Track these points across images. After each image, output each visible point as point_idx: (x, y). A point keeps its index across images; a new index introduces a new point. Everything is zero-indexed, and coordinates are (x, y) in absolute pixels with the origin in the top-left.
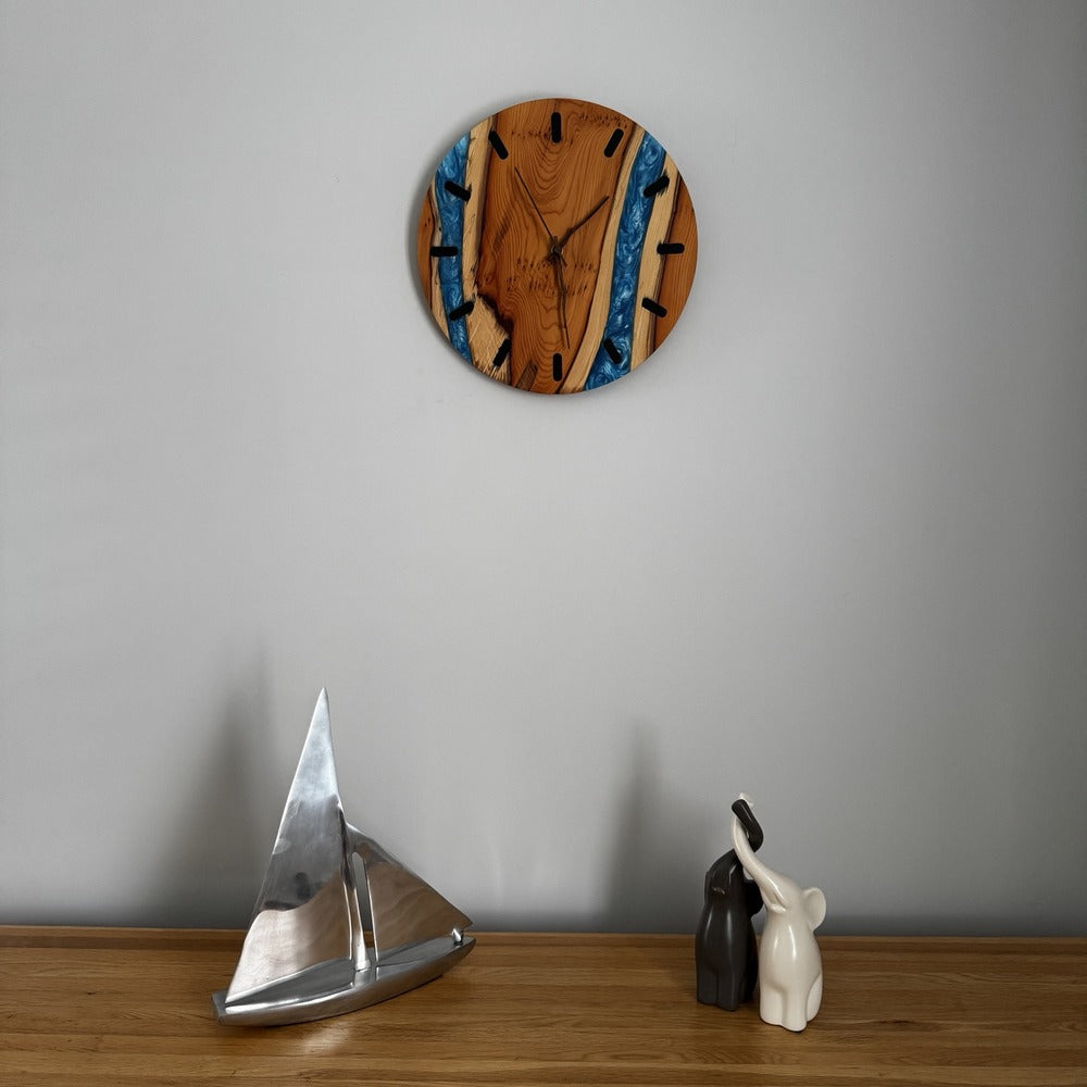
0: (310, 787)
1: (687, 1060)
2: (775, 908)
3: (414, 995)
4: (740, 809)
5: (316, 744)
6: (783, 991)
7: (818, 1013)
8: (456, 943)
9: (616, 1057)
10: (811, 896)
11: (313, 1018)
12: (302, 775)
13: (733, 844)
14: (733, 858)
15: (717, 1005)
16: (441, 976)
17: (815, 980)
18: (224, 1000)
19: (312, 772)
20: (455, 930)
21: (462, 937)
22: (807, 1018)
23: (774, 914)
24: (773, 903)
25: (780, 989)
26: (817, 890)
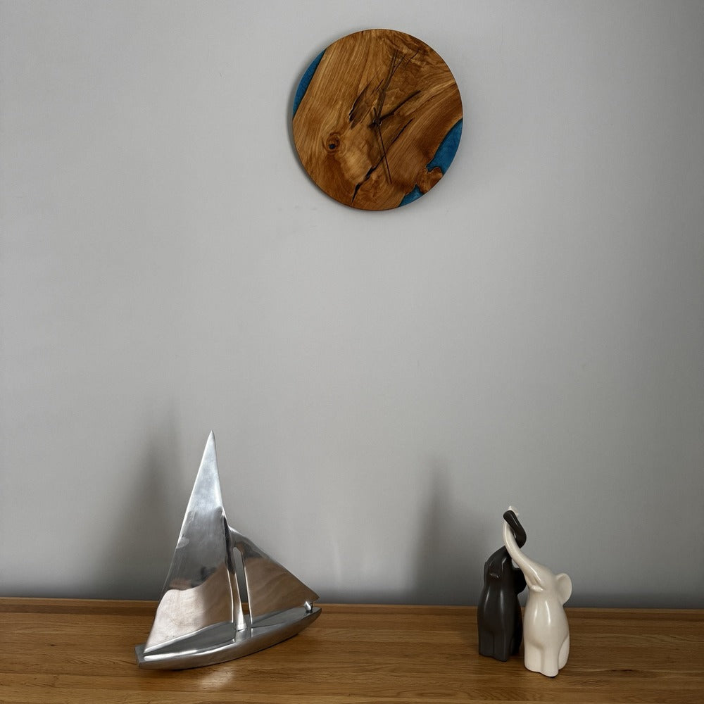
0: (203, 501)
1: (473, 698)
2: (535, 588)
3: (277, 648)
4: (510, 517)
5: (206, 471)
7: (565, 663)
8: (308, 611)
9: (421, 695)
10: (561, 579)
11: (205, 665)
12: (198, 492)
13: (504, 542)
14: (504, 552)
15: (493, 657)
16: (297, 635)
17: (564, 641)
18: (143, 651)
19: (203, 491)
20: (307, 603)
21: (312, 607)
22: (558, 667)
23: (534, 592)
24: (533, 584)
25: (540, 647)
26: (566, 575)
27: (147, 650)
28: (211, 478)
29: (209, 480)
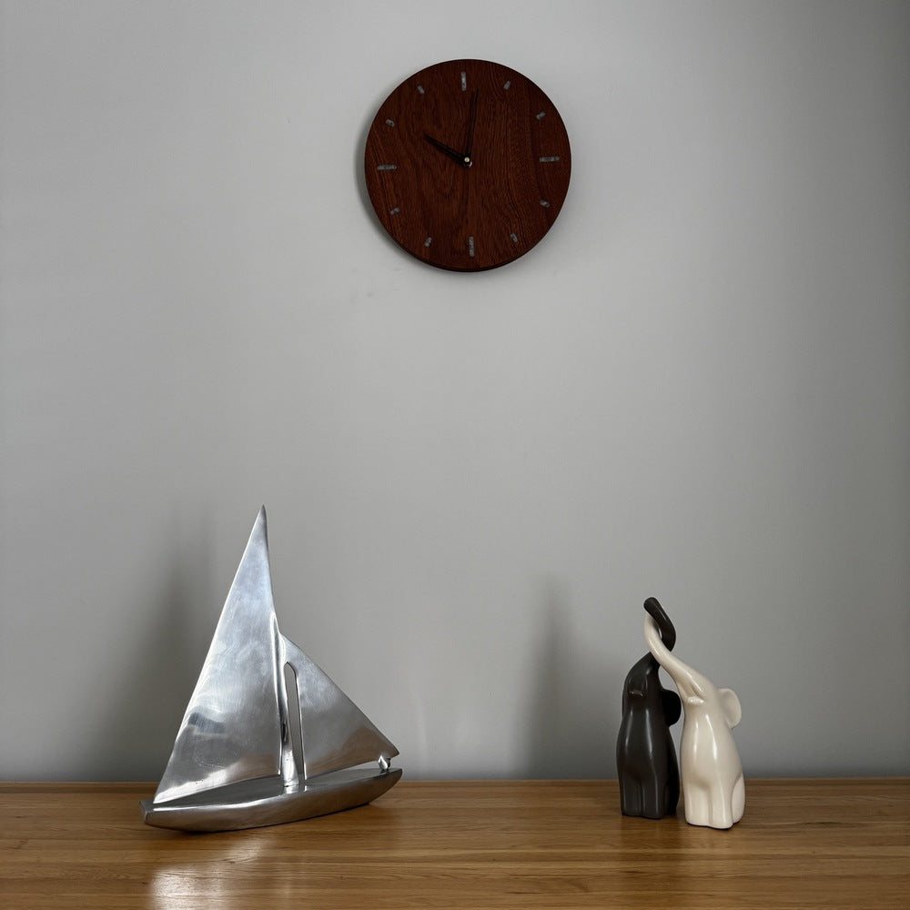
0: (247, 595)
2: (693, 700)
4: (652, 607)
5: (253, 556)
7: (743, 817)
8: (383, 770)
11: (240, 828)
12: (241, 582)
15: (642, 816)
16: (367, 804)
18: (153, 799)
19: (249, 582)
20: (381, 757)
21: (389, 765)
22: (732, 817)
23: (692, 706)
24: (690, 695)
25: (705, 786)
26: (731, 691)
27: (157, 801)
28: (259, 566)
29: (257, 569)
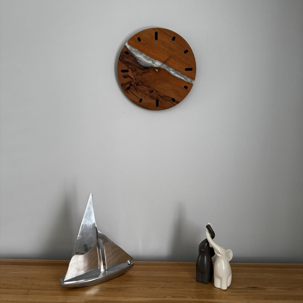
0: (88, 220)
1: (193, 298)
2: (218, 255)
3: (117, 279)
4: (208, 227)
6: (221, 278)
7: (230, 285)
8: (129, 264)
9: (174, 297)
10: (228, 251)
13: (207, 237)
14: (206, 241)
15: (202, 282)
16: (124, 274)
17: (230, 275)
19: (88, 217)
20: (128, 261)
22: (227, 286)
26: (230, 250)
27: (65, 280)
29: (90, 212)
